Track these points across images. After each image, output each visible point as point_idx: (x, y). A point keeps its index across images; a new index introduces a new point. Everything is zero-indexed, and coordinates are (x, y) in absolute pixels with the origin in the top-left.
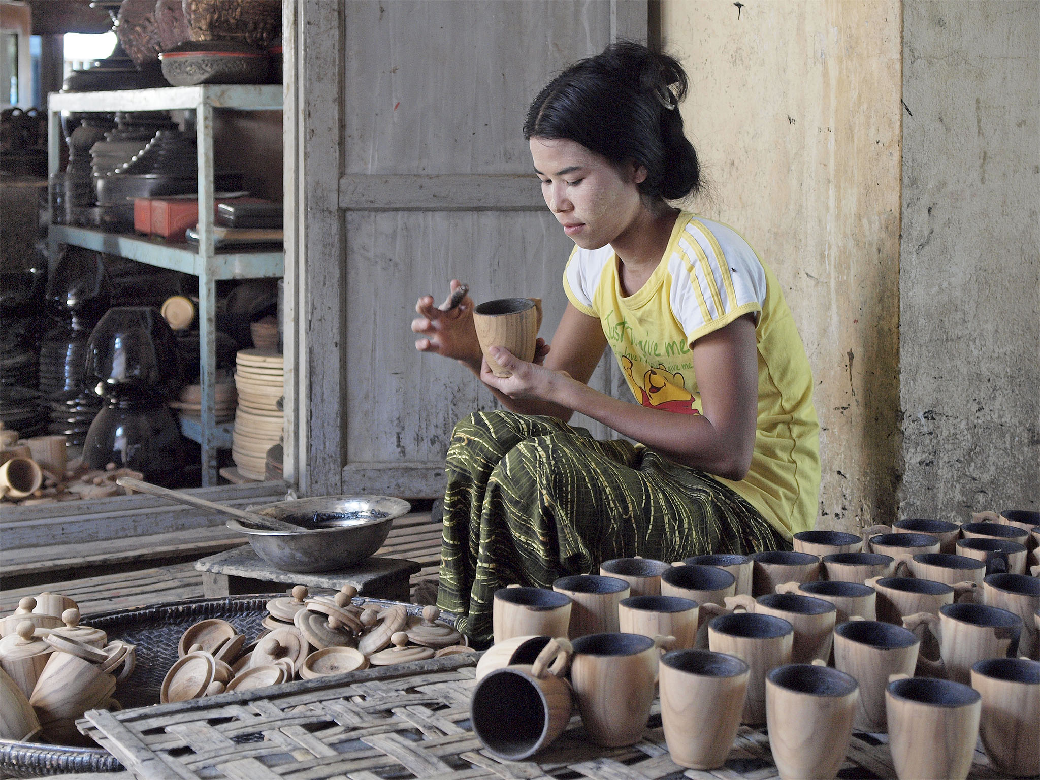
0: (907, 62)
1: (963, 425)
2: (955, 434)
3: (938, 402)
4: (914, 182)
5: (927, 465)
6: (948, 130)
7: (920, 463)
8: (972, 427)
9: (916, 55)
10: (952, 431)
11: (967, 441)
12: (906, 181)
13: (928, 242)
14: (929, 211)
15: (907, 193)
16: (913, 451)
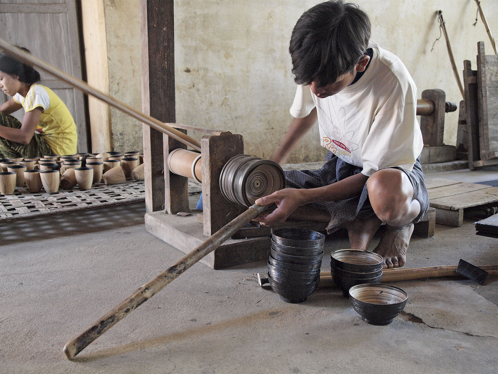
0: (109, 47)
1: (131, 137)
2: (129, 139)
3: (123, 131)
4: (113, 77)
5: (121, 146)
6: (122, 64)
7: (119, 146)
8: (134, 138)
9: (111, 45)
10: (128, 138)
11: (133, 140)
12: (110, 77)
13: (118, 92)
14: (118, 84)
15: (111, 80)
16: (116, 143)
